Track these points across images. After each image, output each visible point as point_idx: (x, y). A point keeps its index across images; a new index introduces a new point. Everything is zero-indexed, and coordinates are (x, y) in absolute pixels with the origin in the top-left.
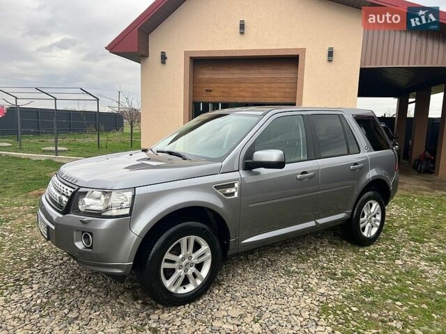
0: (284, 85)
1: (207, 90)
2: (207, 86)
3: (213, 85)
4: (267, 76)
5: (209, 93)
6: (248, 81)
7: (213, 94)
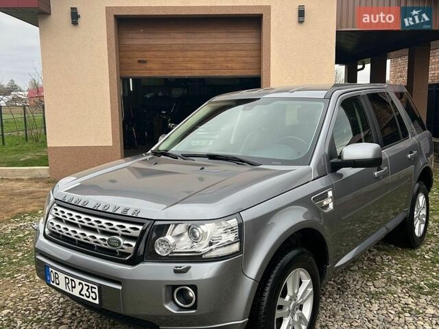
0: (244, 53)
1: (139, 61)
2: (139, 56)
3: (148, 54)
4: (221, 41)
5: (143, 65)
6: (196, 49)
7: (148, 65)
